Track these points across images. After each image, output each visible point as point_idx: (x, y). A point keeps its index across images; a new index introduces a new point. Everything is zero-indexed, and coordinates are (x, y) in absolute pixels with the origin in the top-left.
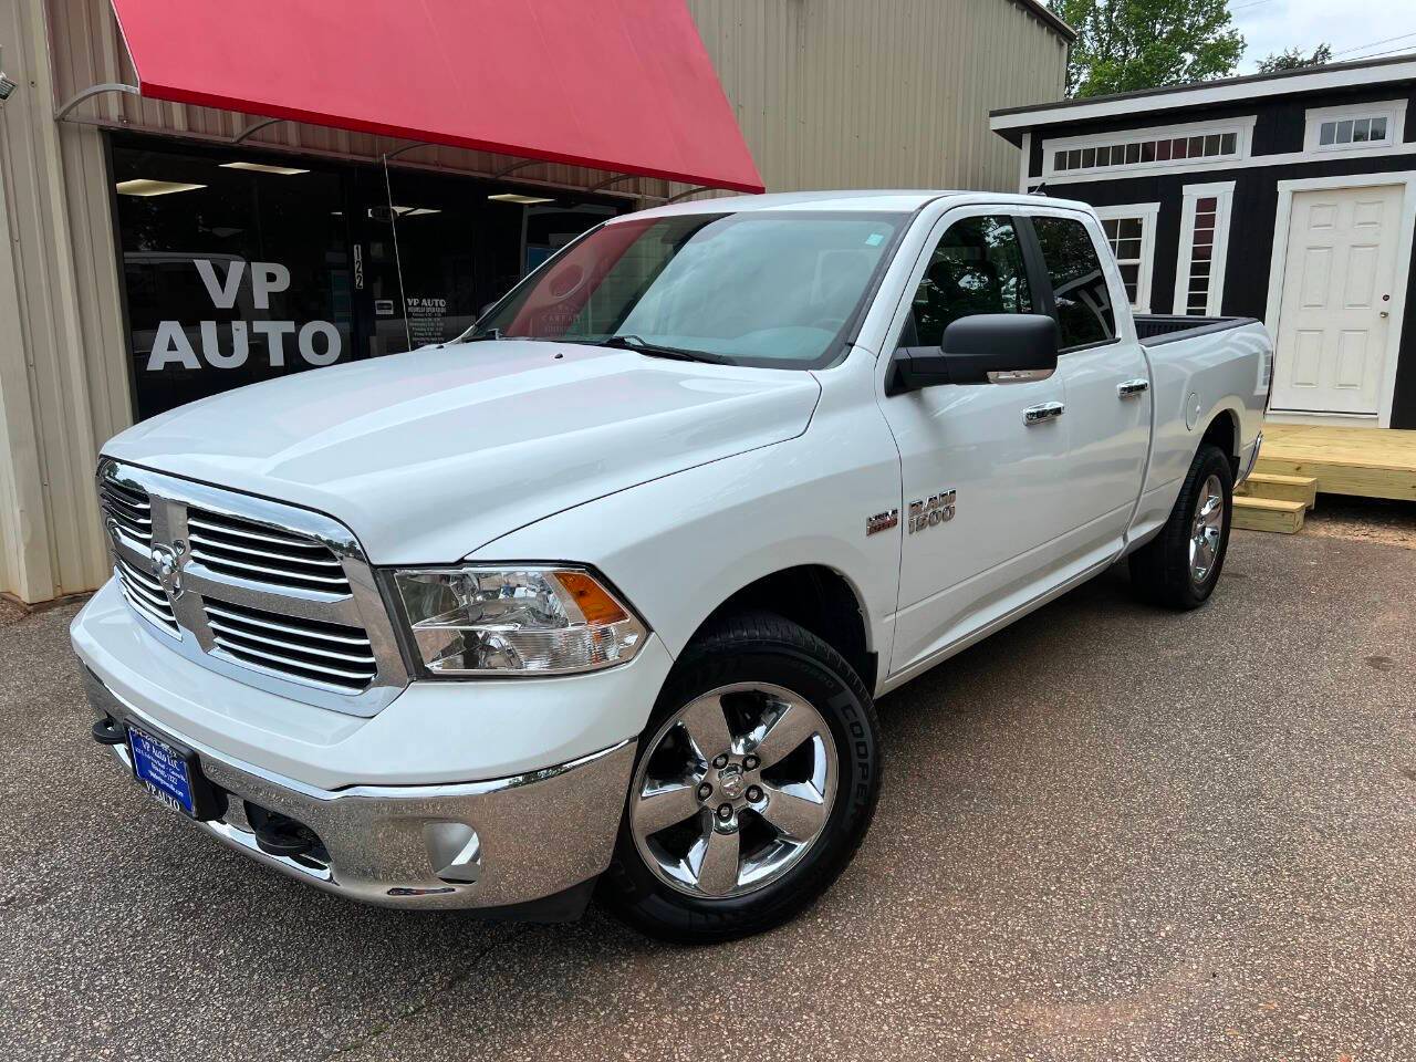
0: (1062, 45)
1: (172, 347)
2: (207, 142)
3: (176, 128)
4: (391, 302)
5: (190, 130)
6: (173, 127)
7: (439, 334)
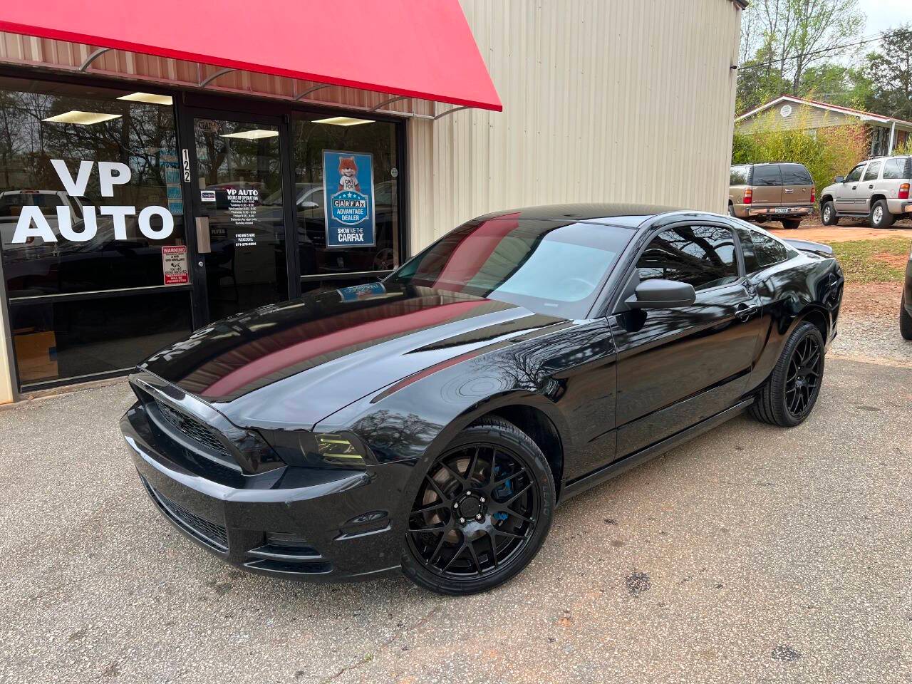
0: (738, 9)
1: (32, 226)
2: (59, 71)
3: (34, 60)
4: (214, 192)
5: (45, 60)
6: (32, 59)
7: (253, 216)
